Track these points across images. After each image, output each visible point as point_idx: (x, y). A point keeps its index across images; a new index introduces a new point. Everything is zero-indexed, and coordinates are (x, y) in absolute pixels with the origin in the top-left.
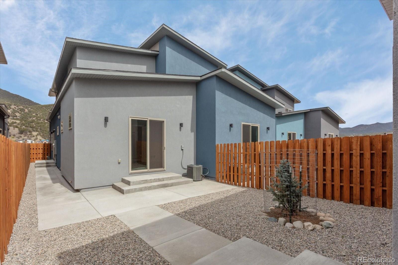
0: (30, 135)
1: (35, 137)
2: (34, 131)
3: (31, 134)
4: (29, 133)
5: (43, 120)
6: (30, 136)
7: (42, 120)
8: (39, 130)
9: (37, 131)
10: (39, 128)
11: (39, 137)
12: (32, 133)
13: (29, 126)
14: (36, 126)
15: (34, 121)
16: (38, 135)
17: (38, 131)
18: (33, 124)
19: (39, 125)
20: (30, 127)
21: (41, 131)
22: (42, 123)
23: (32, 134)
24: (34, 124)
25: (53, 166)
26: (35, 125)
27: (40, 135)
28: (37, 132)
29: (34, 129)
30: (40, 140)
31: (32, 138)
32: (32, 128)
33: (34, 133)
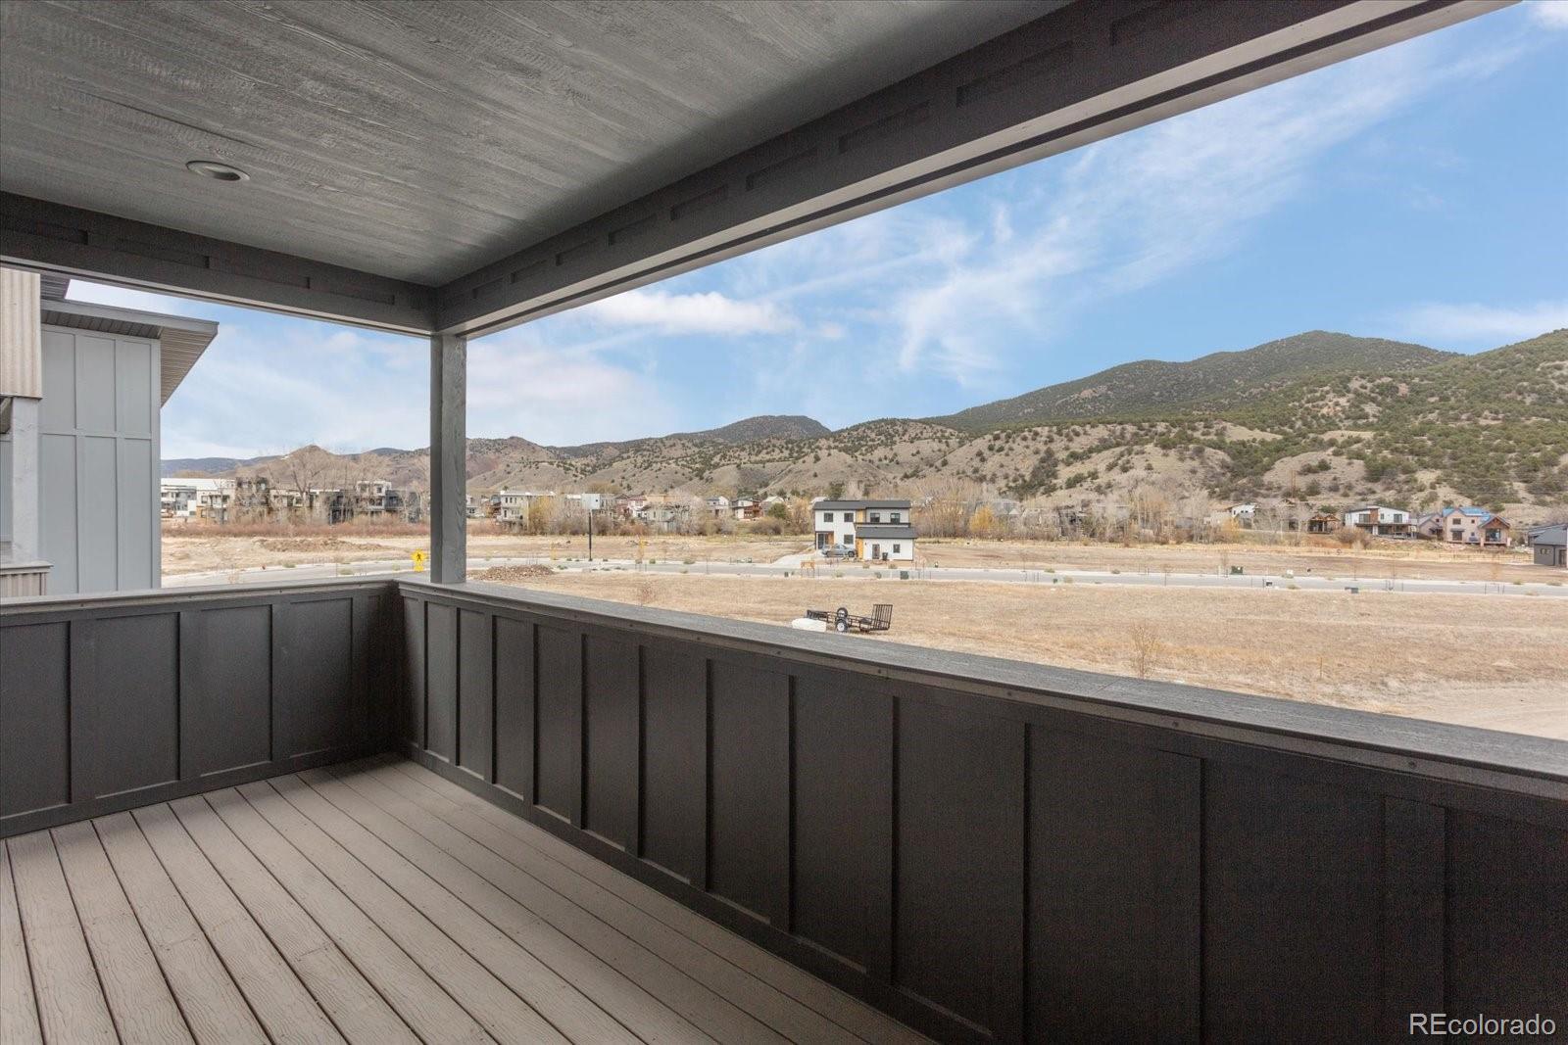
0: (1407, 482)
1: (1428, 491)
2: (1425, 468)
3: (1411, 481)
4: (1402, 477)
5: (1468, 419)
6: (1406, 487)
7: (1464, 417)
8: (1445, 460)
9: (1436, 467)
10: (1449, 451)
11: (1445, 492)
12: (1417, 476)
13: (1406, 448)
14: (1434, 445)
15: (1429, 426)
16: (1439, 481)
17: (1444, 468)
18: (1425, 438)
19: (1450, 439)
20: (1411, 453)
21: (1454, 466)
22: (1463, 430)
23: (1416, 480)
24: (1430, 439)
26: (1429, 443)
27: (1449, 484)
28: (1439, 472)
29: (1426, 459)
30: (1447, 503)
31: (1413, 496)
32: (1417, 455)
33: (1426, 477)
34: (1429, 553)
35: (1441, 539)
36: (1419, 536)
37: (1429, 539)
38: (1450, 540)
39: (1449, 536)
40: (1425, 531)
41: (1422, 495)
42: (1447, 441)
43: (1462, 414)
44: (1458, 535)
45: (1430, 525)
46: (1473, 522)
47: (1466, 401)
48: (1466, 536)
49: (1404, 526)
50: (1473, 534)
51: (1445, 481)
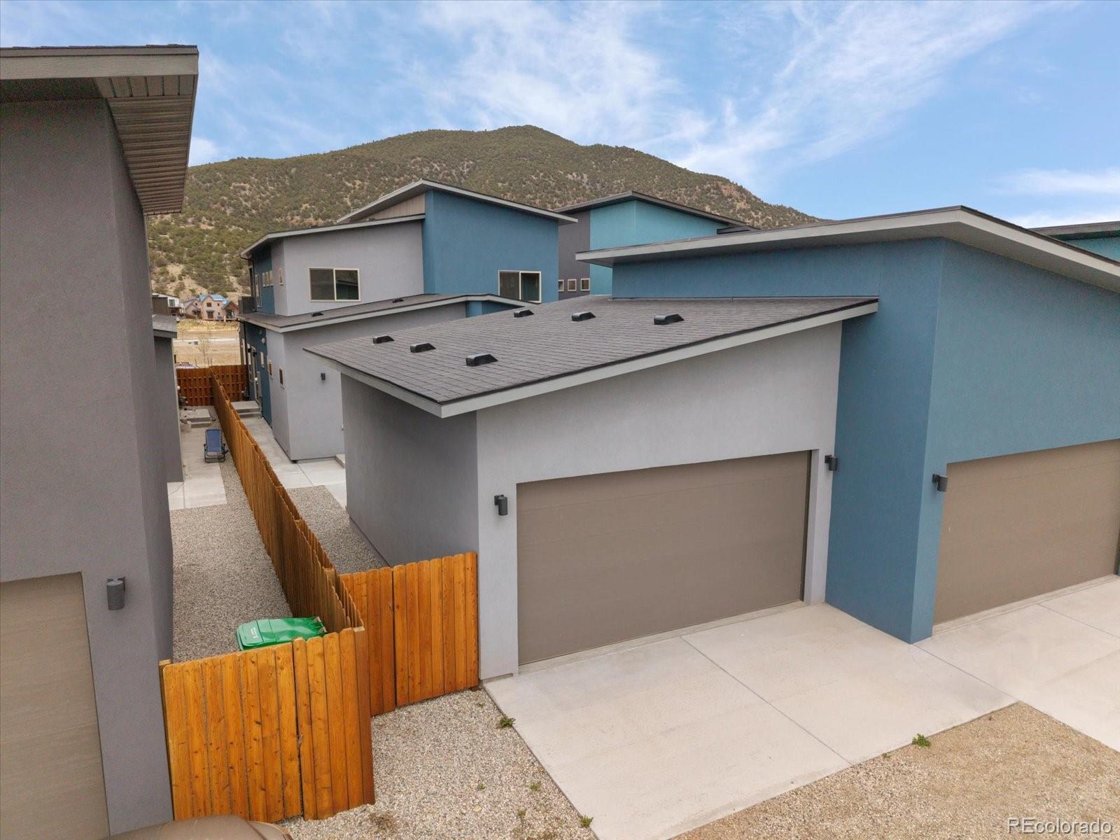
0: (162, 274)
1: (178, 281)
2: (172, 262)
3: (165, 273)
4: (158, 269)
5: (193, 223)
6: (162, 278)
7: (190, 220)
8: (185, 257)
9: (180, 262)
10: (187, 249)
11: (189, 283)
12: (168, 268)
13: (155, 244)
14: (175, 243)
15: (168, 226)
16: (184, 274)
17: (185, 263)
18: (167, 236)
19: (184, 239)
20: (160, 248)
21: (192, 262)
22: (192, 232)
23: (168, 273)
24: (171, 238)
25: (257, 415)
26: (171, 241)
27: (190, 276)
28: (182, 266)
29: (172, 255)
30: (193, 291)
31: (168, 286)
32: (165, 251)
33: (175, 270)
34: (196, 327)
35: (201, 318)
36: (188, 317)
37: (194, 318)
38: (207, 318)
39: (205, 315)
40: (190, 312)
41: (174, 285)
42: (184, 240)
43: (189, 217)
44: (210, 314)
45: (193, 308)
46: (218, 305)
47: (189, 207)
48: (216, 315)
49: (177, 309)
50: (219, 314)
51: (188, 274)
